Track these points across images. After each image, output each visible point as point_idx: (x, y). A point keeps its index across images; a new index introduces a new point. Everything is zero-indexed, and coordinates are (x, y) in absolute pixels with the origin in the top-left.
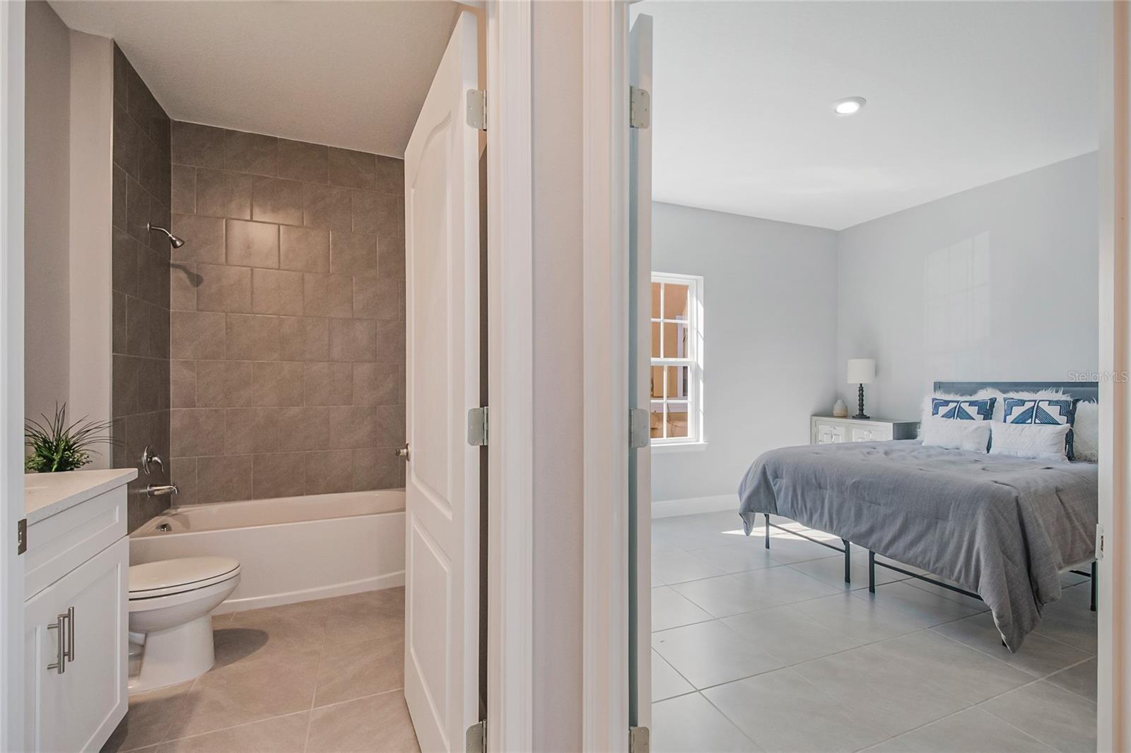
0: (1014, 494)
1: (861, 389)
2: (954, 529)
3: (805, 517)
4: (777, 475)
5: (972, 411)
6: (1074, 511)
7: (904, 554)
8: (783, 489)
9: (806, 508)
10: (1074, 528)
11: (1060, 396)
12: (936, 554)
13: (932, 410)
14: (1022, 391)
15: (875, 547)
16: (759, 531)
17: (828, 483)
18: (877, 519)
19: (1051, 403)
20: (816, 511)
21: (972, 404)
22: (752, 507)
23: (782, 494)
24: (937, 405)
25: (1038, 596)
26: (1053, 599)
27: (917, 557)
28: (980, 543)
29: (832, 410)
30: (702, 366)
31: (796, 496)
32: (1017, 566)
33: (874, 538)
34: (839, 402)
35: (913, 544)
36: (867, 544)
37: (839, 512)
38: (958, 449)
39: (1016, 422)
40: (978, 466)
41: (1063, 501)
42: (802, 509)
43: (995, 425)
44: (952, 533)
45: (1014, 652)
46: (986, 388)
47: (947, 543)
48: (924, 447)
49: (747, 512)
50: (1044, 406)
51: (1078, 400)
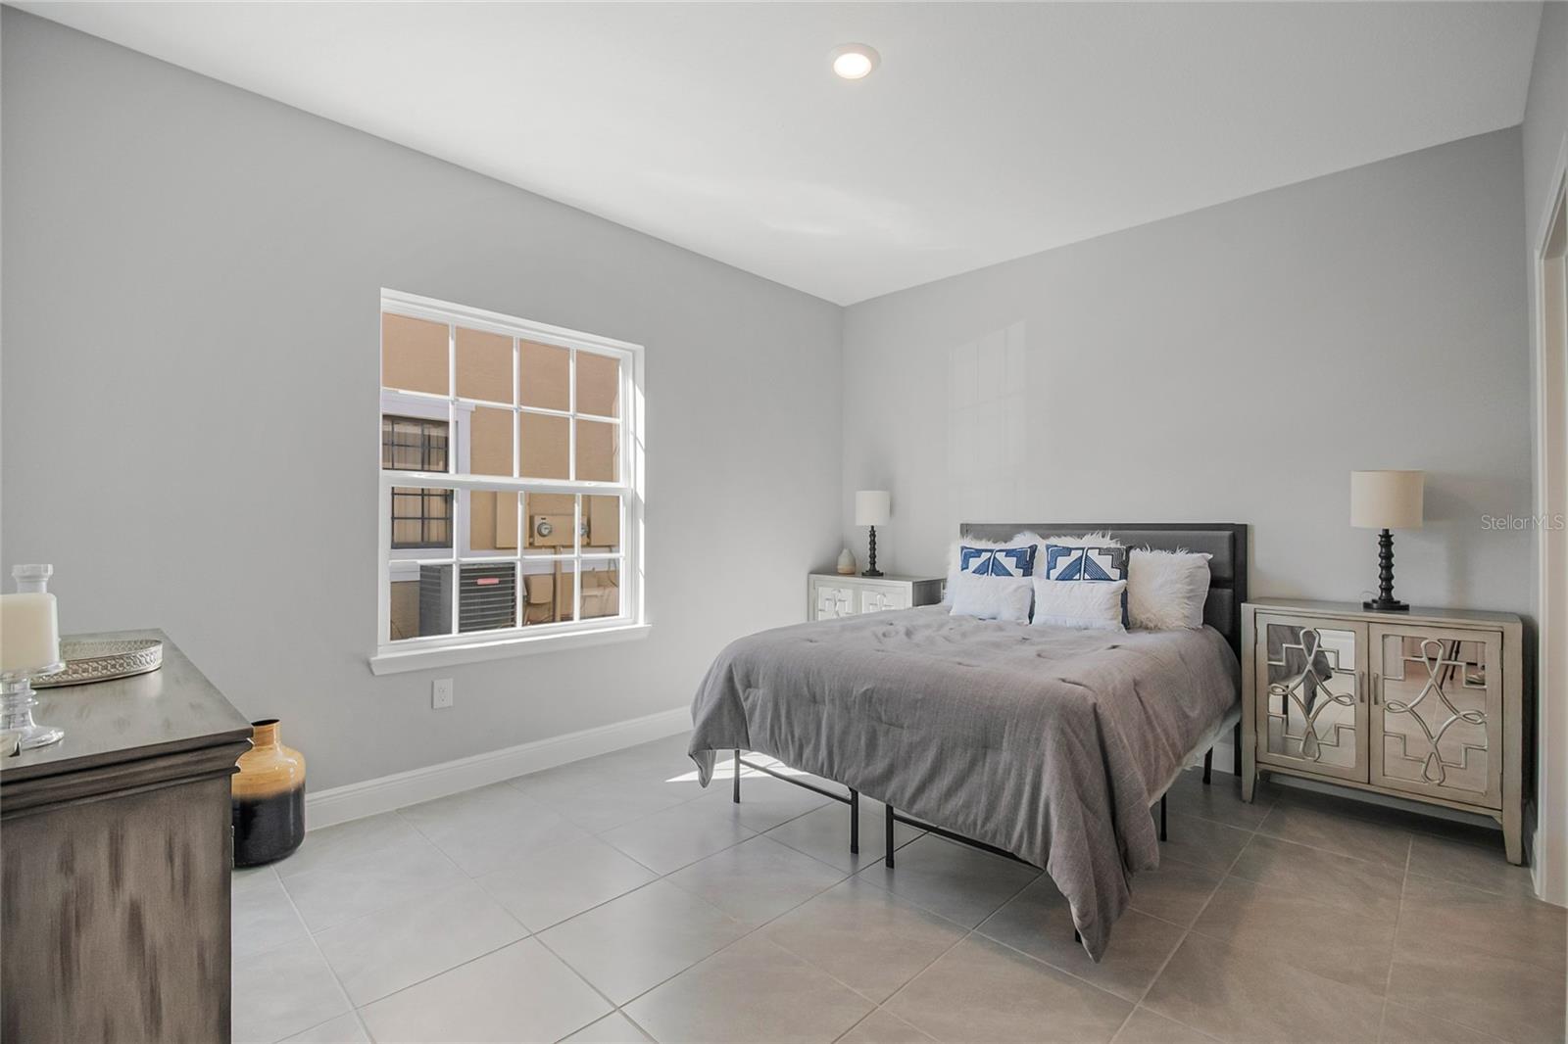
0: (1091, 701)
1: (873, 534)
2: (1011, 764)
3: (791, 753)
4: (749, 681)
5: (1010, 563)
6: (1155, 712)
7: (938, 810)
8: (758, 707)
9: (793, 737)
10: (1157, 739)
11: (1107, 542)
12: (984, 809)
13: (960, 563)
14: (1065, 536)
15: (895, 800)
16: (723, 769)
17: (827, 693)
18: (898, 752)
19: (1102, 551)
20: (808, 743)
21: (1009, 553)
22: (709, 740)
23: (757, 713)
24: (968, 555)
25: (1127, 865)
26: (1149, 868)
27: (957, 815)
28: (1049, 788)
29: (837, 565)
30: (642, 496)
31: (779, 720)
32: (1100, 820)
33: (893, 786)
34: (845, 551)
35: (950, 793)
36: (884, 797)
37: (842, 742)
38: (994, 619)
39: (1063, 577)
40: (1029, 651)
41: (1143, 699)
42: (786, 740)
43: (1037, 581)
44: (1008, 771)
45: (1097, 960)
46: (1022, 531)
47: (1002, 788)
48: (954, 618)
49: (703, 750)
50: (1093, 555)
51: (1130, 548)
